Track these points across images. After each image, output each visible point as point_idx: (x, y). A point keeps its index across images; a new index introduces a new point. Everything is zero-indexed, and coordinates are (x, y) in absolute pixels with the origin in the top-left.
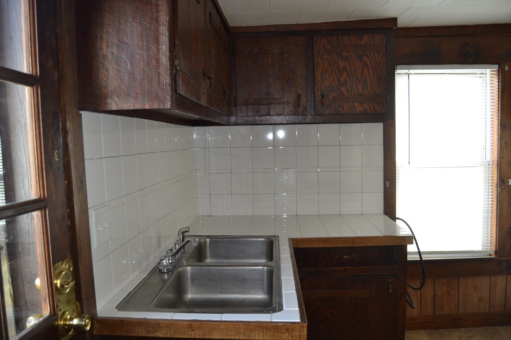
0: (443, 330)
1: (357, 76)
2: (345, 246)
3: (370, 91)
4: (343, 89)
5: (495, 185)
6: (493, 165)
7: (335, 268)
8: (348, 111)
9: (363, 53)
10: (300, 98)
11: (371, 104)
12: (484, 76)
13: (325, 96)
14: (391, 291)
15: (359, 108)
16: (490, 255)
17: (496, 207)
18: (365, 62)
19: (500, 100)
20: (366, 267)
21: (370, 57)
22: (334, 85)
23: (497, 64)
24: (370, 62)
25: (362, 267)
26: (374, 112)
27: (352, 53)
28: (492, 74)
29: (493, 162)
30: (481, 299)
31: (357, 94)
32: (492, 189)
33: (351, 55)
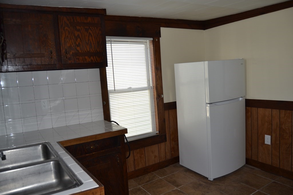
0: (140, 177)
1: (86, 41)
2: (92, 140)
3: (93, 49)
4: (78, 48)
5: (155, 98)
6: (153, 88)
7: (87, 155)
8: (82, 61)
9: (88, 27)
10: (52, 53)
11: (95, 57)
12: (146, 43)
13: (67, 53)
14: (118, 161)
15: (88, 60)
16: (157, 134)
17: (157, 109)
18: (90, 33)
19: (155, 56)
20: (104, 151)
21: (92, 30)
22: (72, 46)
23: (152, 38)
24: (93, 33)
25: (102, 151)
26: (97, 62)
27: (82, 27)
28: (150, 43)
29: (154, 87)
30: (155, 157)
31: (87, 52)
32: (154, 100)
33: (81, 29)
